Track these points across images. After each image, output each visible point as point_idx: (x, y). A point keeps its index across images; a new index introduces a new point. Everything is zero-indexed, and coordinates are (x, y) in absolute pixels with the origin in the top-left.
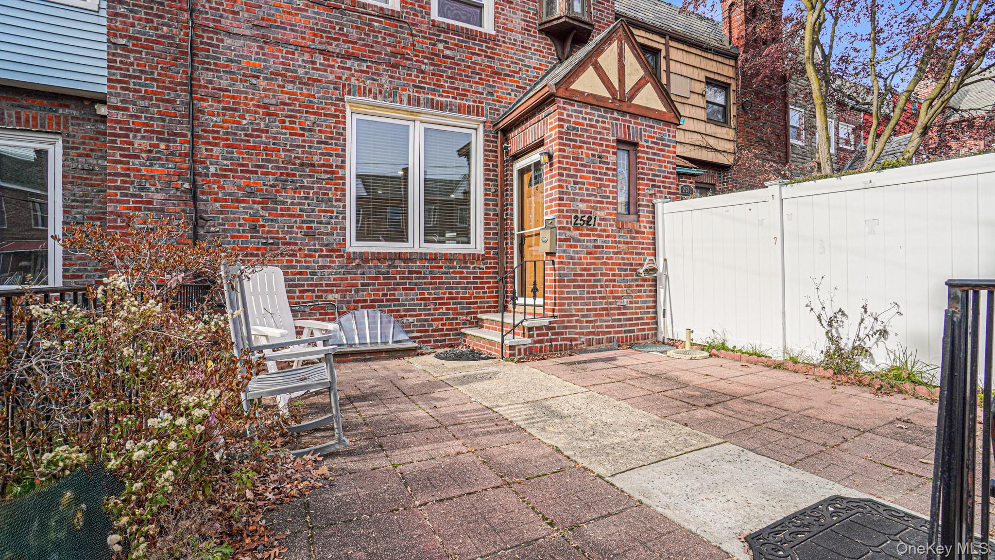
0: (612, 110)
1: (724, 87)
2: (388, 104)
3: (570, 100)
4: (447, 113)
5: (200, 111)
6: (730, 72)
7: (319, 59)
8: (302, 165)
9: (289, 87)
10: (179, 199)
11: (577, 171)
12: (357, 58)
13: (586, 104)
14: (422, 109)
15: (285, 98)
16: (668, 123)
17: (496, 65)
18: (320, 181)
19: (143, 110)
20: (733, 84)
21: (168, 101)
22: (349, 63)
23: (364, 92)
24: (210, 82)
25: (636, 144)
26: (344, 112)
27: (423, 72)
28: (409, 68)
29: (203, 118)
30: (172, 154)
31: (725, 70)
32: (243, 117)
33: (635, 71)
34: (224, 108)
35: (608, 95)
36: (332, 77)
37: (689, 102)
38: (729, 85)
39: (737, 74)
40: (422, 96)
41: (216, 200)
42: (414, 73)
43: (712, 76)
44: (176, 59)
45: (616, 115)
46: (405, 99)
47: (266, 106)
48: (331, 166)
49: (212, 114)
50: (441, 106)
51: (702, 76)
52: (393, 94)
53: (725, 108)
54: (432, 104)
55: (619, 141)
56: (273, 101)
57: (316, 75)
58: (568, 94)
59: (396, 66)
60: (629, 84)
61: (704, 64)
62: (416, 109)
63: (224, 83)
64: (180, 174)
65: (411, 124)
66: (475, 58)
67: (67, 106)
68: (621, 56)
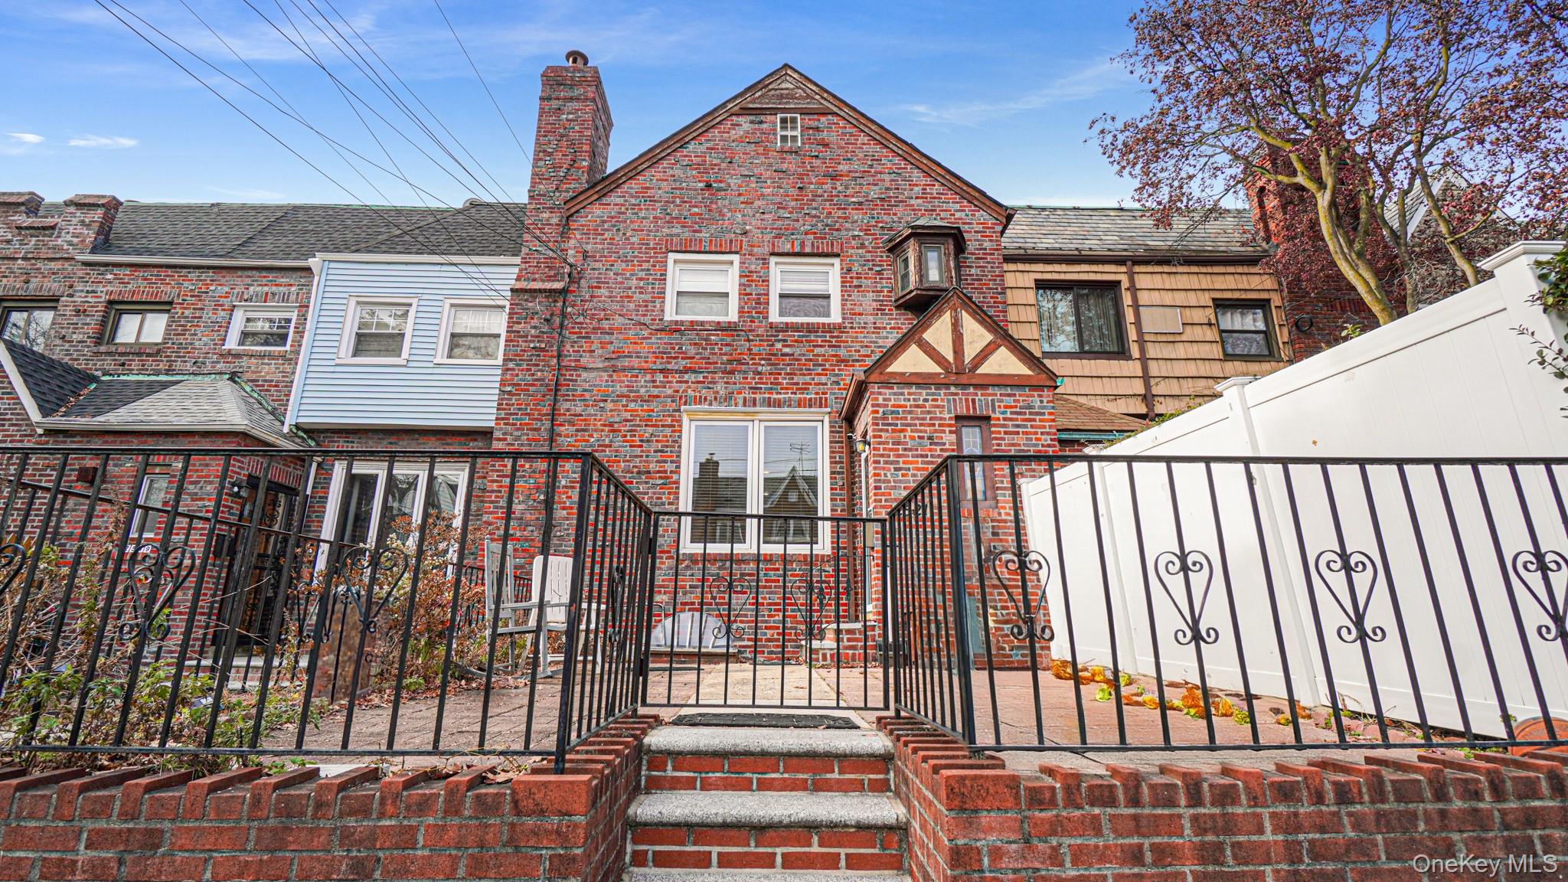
0: (947, 386)
1: (1263, 305)
2: (723, 408)
3: (887, 384)
4: (786, 409)
5: (559, 435)
6: (1269, 283)
7: (660, 377)
8: (639, 473)
9: (632, 405)
10: (535, 509)
11: (899, 456)
12: (695, 372)
13: (909, 384)
14: (758, 409)
15: (628, 415)
17: (842, 352)
18: (654, 486)
19: (517, 438)
20: (1276, 300)
21: (535, 430)
22: (686, 377)
23: (698, 400)
24: (568, 410)
25: (988, 418)
26: (680, 421)
27: (759, 373)
28: (745, 372)
29: (560, 440)
30: (534, 472)
31: (1256, 282)
32: (591, 436)
33: (976, 336)
34: (577, 430)
35: (938, 369)
36: (669, 392)
37: (1184, 337)
38: (1268, 301)
39: (1280, 284)
40: (758, 396)
41: (564, 508)
42: (751, 375)
43: (1218, 295)
44: (544, 396)
45: (953, 389)
46: (741, 402)
47: (611, 425)
48: (666, 472)
49: (567, 436)
50: (778, 404)
51: (1206, 299)
52: (728, 399)
53: (1268, 335)
54: (769, 403)
55: (958, 418)
56: (617, 420)
57: (655, 392)
59: (732, 372)
60: (970, 353)
61: (1206, 282)
62: (752, 409)
63: (579, 410)
64: (538, 488)
65: (750, 424)
66: (817, 351)
68: (956, 326)
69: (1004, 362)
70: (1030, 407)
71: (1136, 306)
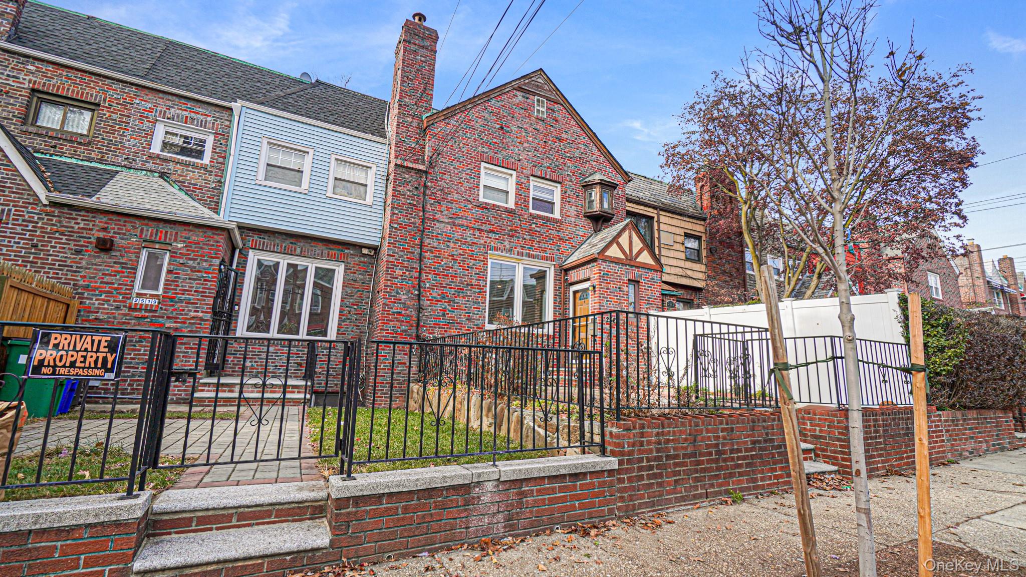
0: (626, 265)
1: (698, 238)
2: (508, 255)
3: (604, 261)
4: (536, 260)
5: (425, 258)
6: (702, 229)
7: (477, 233)
8: (467, 284)
9: (463, 247)
10: (412, 299)
11: (608, 295)
12: (494, 233)
13: (612, 262)
14: (524, 258)
15: (461, 252)
16: (656, 271)
17: (561, 235)
18: (475, 292)
19: (401, 256)
20: (704, 238)
21: (411, 253)
22: (490, 235)
23: (496, 249)
24: (429, 244)
25: (638, 282)
26: (487, 259)
27: (525, 239)
28: (518, 237)
29: (426, 261)
30: (411, 277)
31: (698, 228)
32: (442, 260)
33: (638, 244)
34: (435, 256)
35: (623, 257)
36: (482, 242)
37: (673, 248)
38: (701, 237)
39: (706, 230)
40: (524, 251)
41: (428, 300)
42: (521, 239)
43: (686, 231)
44: (416, 233)
45: (628, 267)
46: (516, 253)
47: (453, 256)
48: (480, 286)
49: (429, 259)
50: (533, 257)
51: (682, 232)
52: (510, 250)
53: (699, 251)
54: (529, 255)
55: (629, 280)
56: (456, 253)
57: (475, 241)
58: (604, 258)
59: (512, 236)
60: (635, 252)
61: (683, 224)
62: (521, 258)
63: (435, 245)
64: (414, 287)
65: (517, 265)
66: (550, 231)
67: (349, 249)
68: (630, 237)
69: (645, 258)
70: (653, 279)
71: (659, 230)
